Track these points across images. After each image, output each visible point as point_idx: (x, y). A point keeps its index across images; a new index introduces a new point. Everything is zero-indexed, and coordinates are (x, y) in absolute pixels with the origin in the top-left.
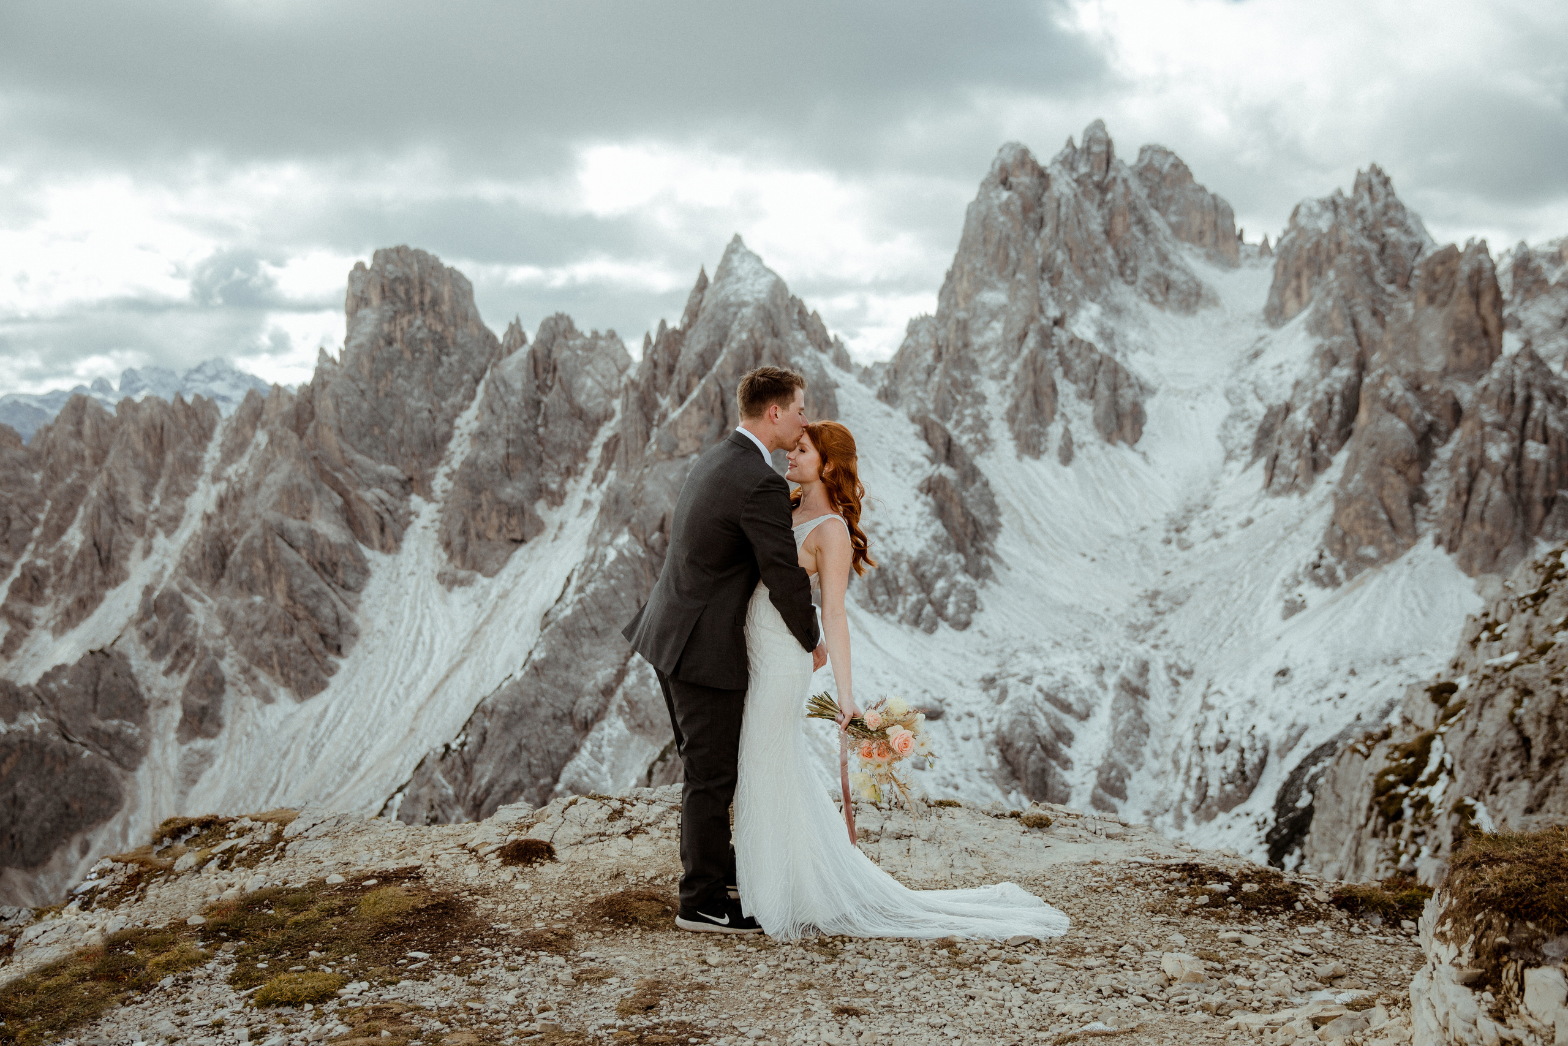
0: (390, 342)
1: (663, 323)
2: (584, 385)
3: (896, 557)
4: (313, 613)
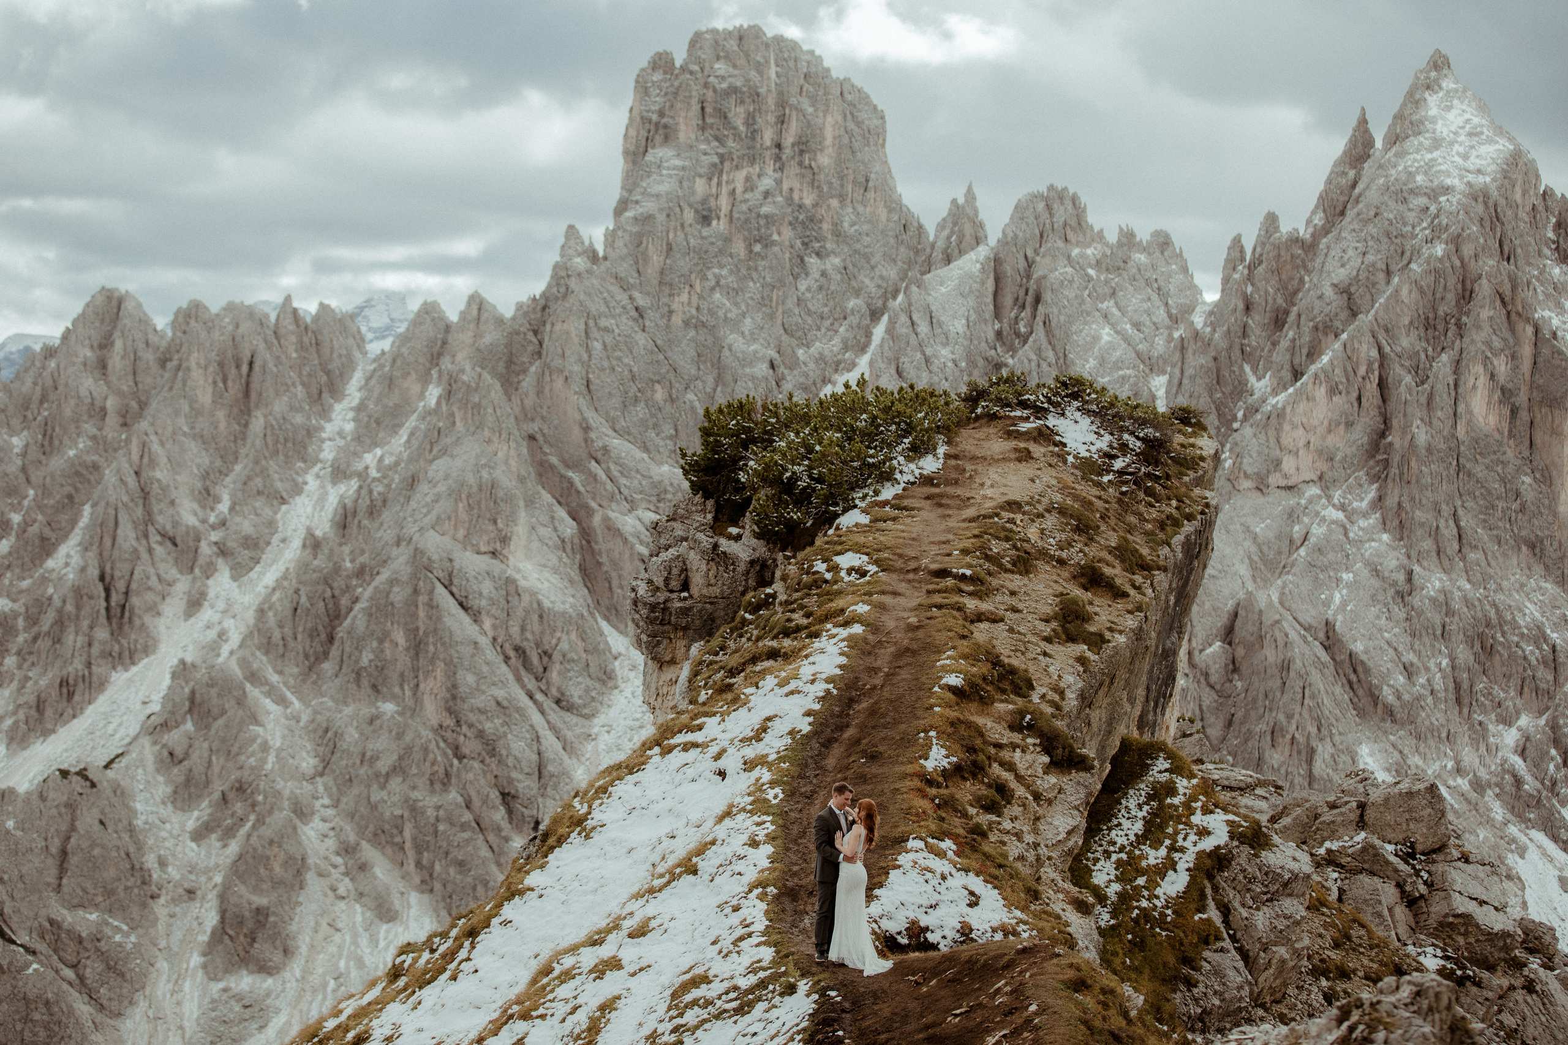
0: (705, 219)
1: (1271, 220)
2: (1096, 338)
4: (491, 747)
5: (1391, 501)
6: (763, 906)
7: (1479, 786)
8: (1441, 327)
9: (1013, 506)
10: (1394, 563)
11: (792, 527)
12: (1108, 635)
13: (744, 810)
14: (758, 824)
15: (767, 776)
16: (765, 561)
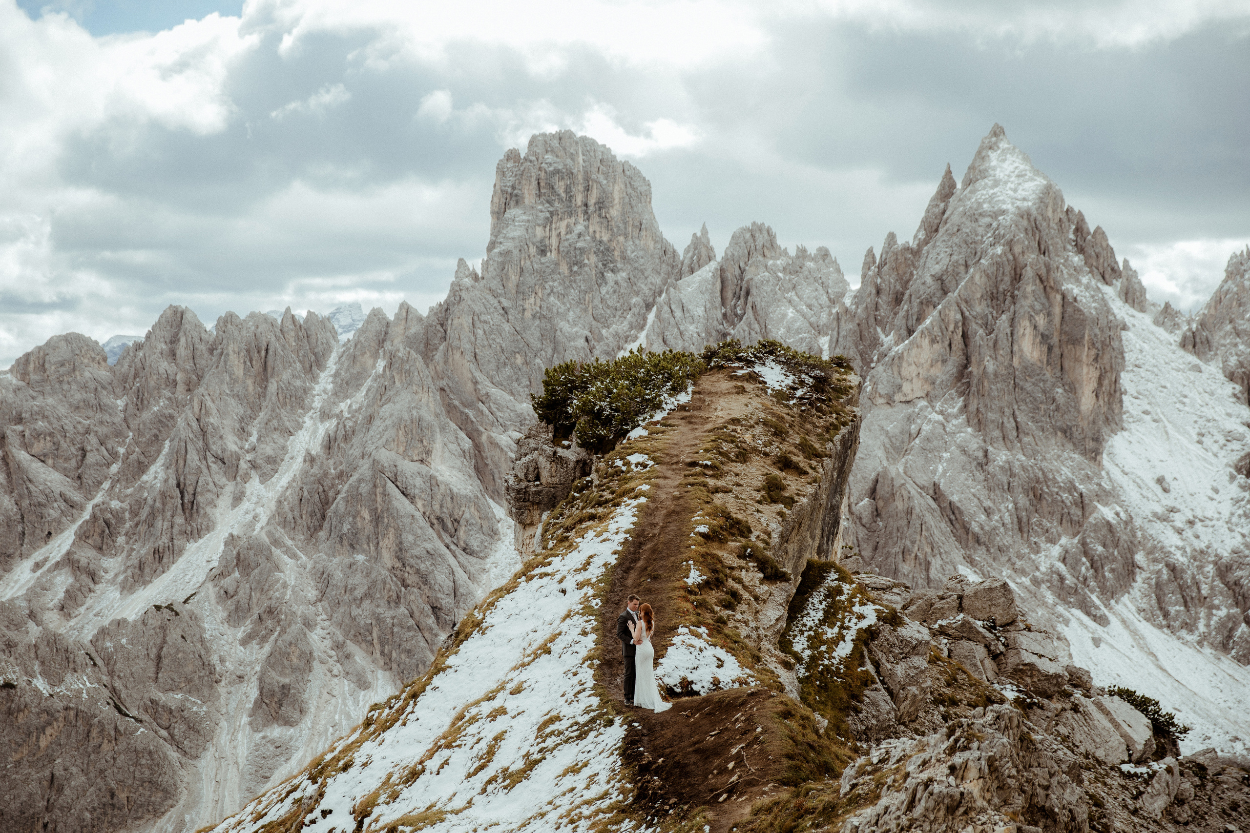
0: (543, 252)
1: (892, 237)
2: (785, 315)
3: (1199, 555)
4: (425, 579)
5: (972, 407)
6: (592, 672)
7: (1036, 582)
8: (1001, 298)
9: (735, 421)
10: (975, 446)
11: (601, 439)
12: (796, 498)
13: (578, 613)
14: (587, 622)
15: (591, 592)
16: (585, 461)
